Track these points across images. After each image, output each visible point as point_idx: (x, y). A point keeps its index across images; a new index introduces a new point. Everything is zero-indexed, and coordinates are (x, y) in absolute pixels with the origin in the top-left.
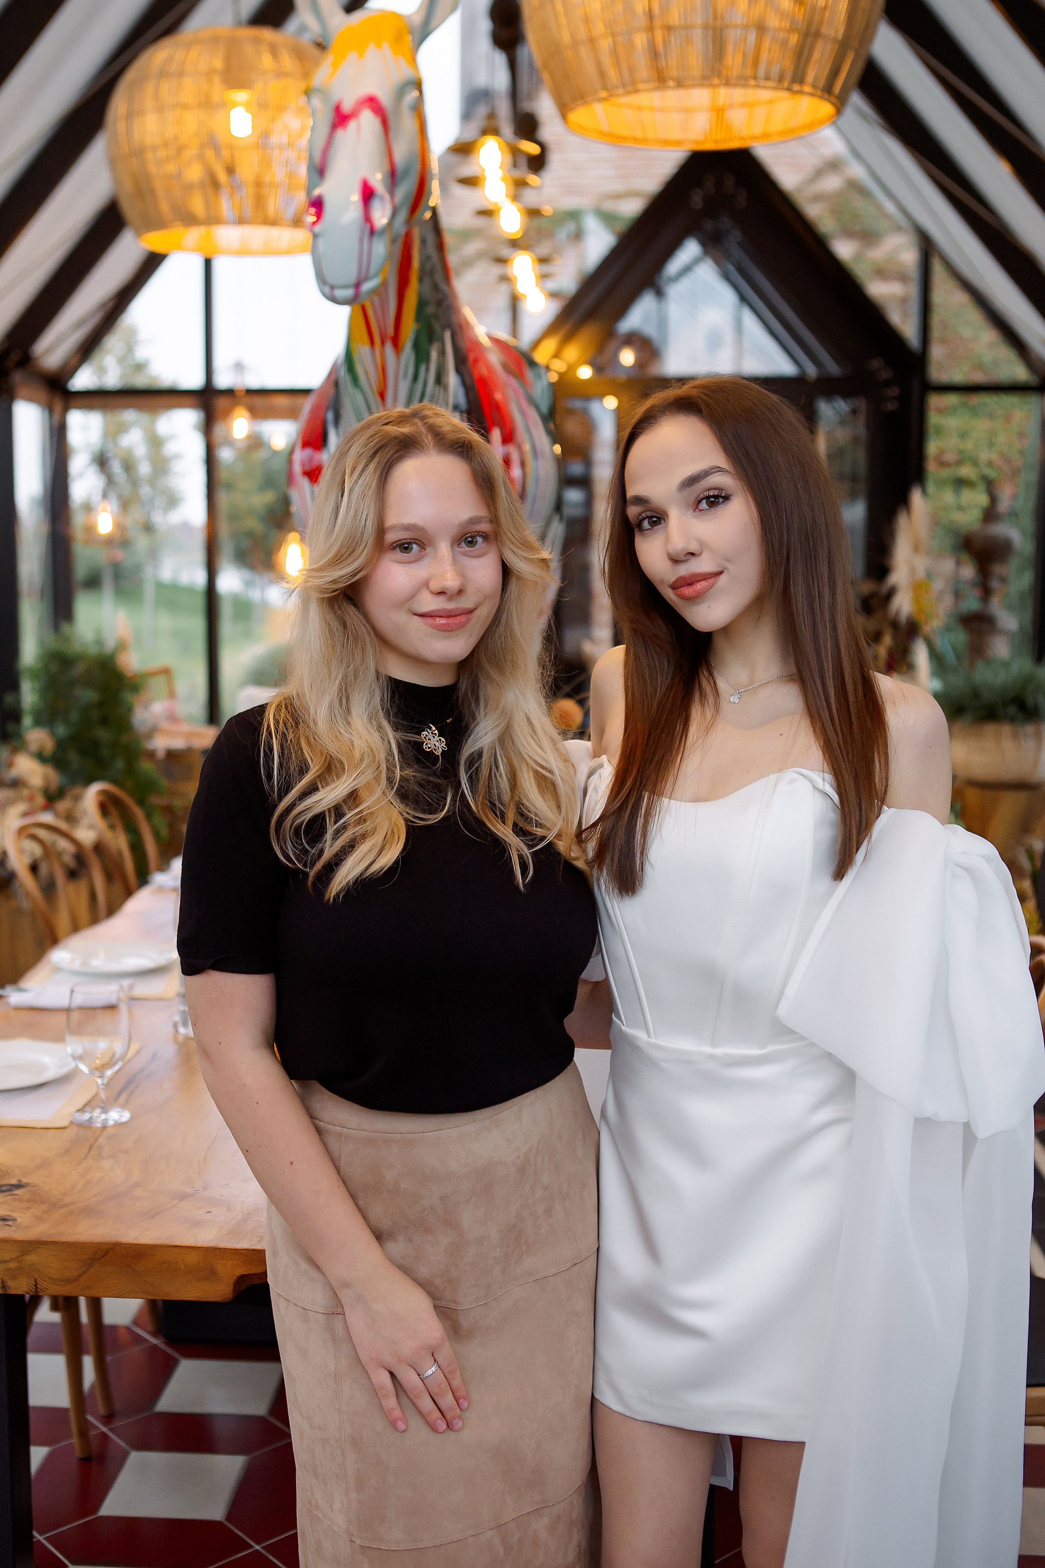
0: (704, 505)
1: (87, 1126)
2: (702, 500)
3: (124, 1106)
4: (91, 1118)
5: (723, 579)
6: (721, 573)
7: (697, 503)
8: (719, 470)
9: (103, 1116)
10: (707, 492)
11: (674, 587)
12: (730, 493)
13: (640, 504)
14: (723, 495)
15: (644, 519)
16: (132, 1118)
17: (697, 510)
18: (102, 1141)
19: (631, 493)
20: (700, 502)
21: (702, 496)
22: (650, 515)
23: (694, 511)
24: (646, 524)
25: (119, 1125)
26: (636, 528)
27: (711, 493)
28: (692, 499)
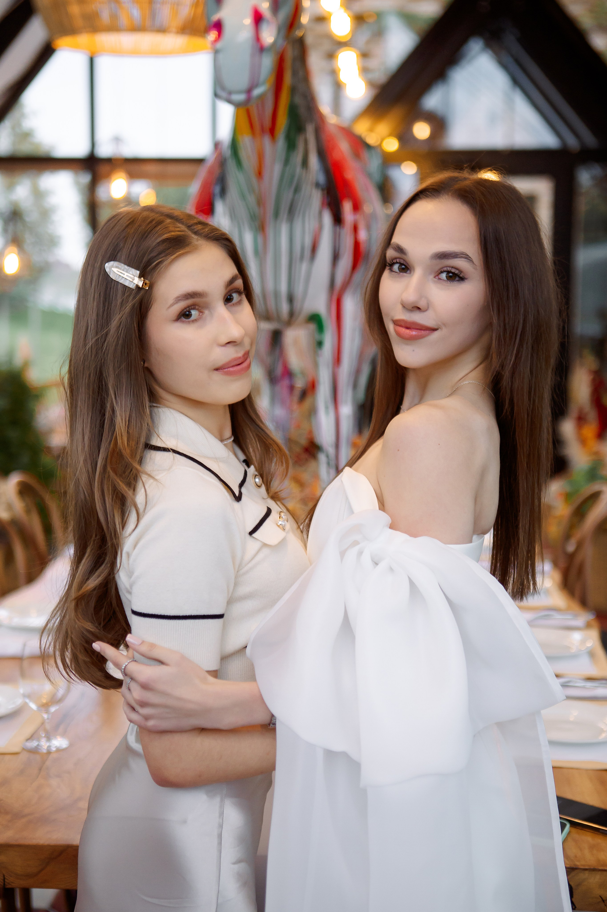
0: (444, 276)
1: (34, 751)
2: (444, 271)
3: (64, 735)
4: (38, 745)
5: (435, 335)
6: (434, 330)
7: (439, 272)
8: (466, 257)
9: (48, 744)
10: (450, 268)
11: (397, 323)
12: (466, 277)
13: (398, 252)
14: (461, 276)
15: (397, 263)
16: (71, 745)
17: (437, 277)
18: (48, 763)
19: (396, 239)
20: (442, 272)
21: (445, 269)
22: (402, 263)
23: (435, 277)
24: (396, 267)
25: (59, 750)
26: (388, 266)
27: (453, 270)
28: (437, 268)
